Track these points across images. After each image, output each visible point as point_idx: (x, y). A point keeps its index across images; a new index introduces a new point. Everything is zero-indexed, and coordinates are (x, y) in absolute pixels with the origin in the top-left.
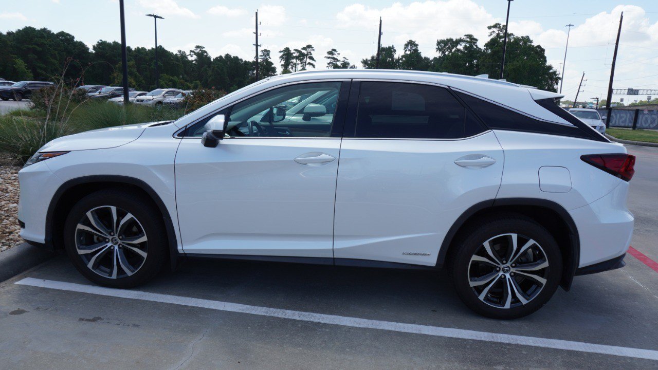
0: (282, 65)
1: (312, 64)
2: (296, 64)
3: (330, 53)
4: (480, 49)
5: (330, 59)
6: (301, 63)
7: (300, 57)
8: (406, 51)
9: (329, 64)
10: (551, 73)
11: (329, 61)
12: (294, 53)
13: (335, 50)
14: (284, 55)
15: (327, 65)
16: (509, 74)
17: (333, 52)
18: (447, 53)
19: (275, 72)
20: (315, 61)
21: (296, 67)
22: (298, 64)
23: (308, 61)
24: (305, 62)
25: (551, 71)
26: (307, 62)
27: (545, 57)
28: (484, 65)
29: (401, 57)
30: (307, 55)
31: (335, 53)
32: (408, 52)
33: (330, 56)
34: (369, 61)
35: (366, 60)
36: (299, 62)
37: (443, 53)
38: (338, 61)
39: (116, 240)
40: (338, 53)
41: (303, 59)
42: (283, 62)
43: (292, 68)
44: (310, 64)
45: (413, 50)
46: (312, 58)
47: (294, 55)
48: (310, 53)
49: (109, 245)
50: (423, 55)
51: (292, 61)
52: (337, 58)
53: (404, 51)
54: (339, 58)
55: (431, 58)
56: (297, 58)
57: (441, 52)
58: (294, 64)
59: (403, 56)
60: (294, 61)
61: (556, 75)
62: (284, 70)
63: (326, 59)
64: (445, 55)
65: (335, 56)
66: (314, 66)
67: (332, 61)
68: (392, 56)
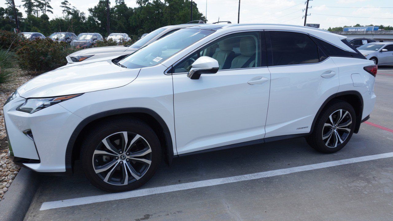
0: (26, 11)
1: (51, 11)
2: (37, 11)
3: (63, 3)
4: (162, 3)
5: (64, 8)
6: (41, 10)
7: (40, 5)
8: (117, 3)
9: (64, 11)
10: (202, 17)
11: (64, 9)
12: (35, 3)
13: (67, 2)
14: (26, 4)
15: (62, 12)
16: (180, 18)
17: (66, 2)
18: (143, 5)
19: (22, 16)
20: (52, 8)
21: (37, 13)
22: (39, 11)
23: (47, 8)
24: (45, 10)
25: (202, 16)
26: (46, 10)
27: (198, 9)
28: (166, 13)
29: (114, 7)
30: (45, 4)
31: (67, 3)
32: (118, 4)
33: (64, 5)
34: (93, 9)
35: (91, 8)
36: (40, 9)
37: (141, 4)
38: (71, 9)
39: (124, 156)
40: (69, 3)
41: (42, 7)
42: (26, 9)
43: (35, 14)
44: (48, 10)
45: (121, 2)
46: (49, 7)
47: (35, 4)
48: (48, 3)
49: (119, 161)
50: (128, 6)
51: (34, 8)
52: (69, 7)
53: (116, 3)
54: (71, 7)
55: (133, 8)
56: (37, 6)
57: (139, 4)
58: (35, 11)
59: (115, 7)
60: (35, 8)
61: (205, 18)
62: (28, 14)
63: (61, 7)
64: (142, 6)
65: (67, 6)
66: (52, 12)
67: (66, 9)
68: (108, 6)
